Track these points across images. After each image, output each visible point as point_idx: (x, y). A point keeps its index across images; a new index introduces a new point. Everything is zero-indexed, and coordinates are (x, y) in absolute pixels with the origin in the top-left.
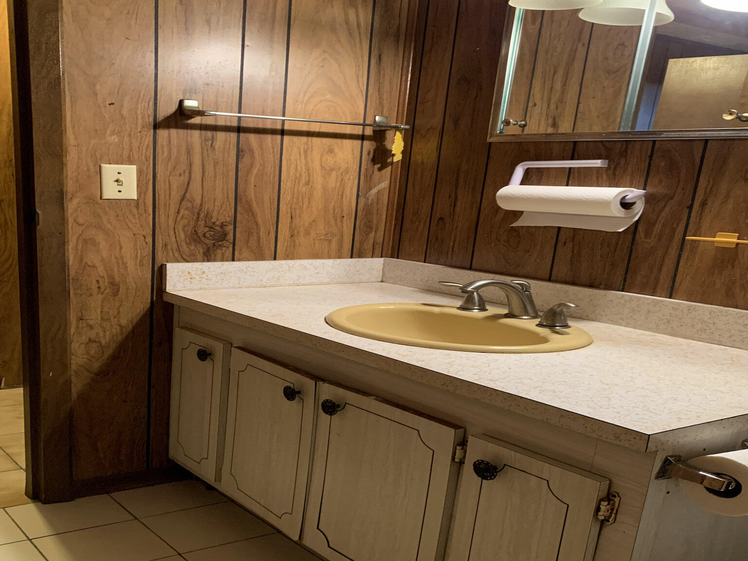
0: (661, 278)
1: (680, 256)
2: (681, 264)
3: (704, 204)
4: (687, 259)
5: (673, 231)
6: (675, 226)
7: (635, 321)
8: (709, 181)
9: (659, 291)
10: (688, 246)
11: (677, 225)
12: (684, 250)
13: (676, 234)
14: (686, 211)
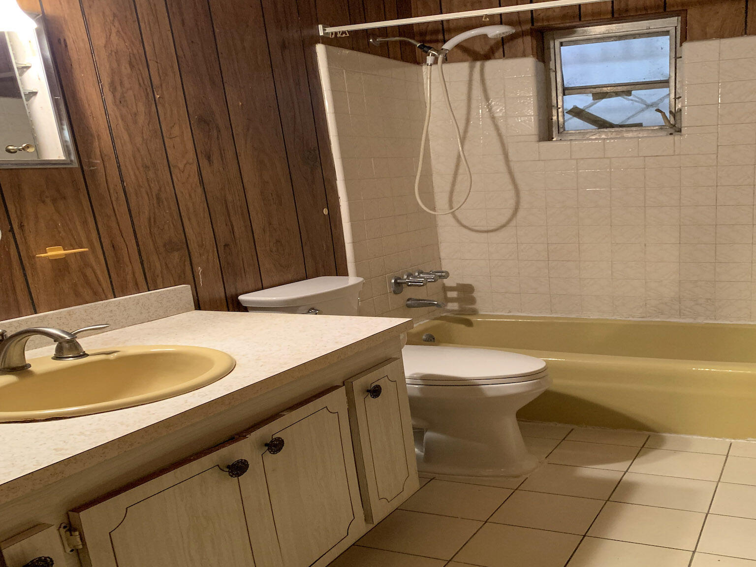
0: (19, 298)
1: (25, 275)
2: (30, 281)
3: (21, 226)
4: (33, 276)
5: (8, 254)
6: (7, 250)
7: (33, 342)
8: (16, 207)
9: (23, 310)
10: (28, 265)
11: (9, 249)
12: (26, 269)
13: (12, 256)
14: (10, 234)
